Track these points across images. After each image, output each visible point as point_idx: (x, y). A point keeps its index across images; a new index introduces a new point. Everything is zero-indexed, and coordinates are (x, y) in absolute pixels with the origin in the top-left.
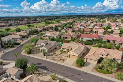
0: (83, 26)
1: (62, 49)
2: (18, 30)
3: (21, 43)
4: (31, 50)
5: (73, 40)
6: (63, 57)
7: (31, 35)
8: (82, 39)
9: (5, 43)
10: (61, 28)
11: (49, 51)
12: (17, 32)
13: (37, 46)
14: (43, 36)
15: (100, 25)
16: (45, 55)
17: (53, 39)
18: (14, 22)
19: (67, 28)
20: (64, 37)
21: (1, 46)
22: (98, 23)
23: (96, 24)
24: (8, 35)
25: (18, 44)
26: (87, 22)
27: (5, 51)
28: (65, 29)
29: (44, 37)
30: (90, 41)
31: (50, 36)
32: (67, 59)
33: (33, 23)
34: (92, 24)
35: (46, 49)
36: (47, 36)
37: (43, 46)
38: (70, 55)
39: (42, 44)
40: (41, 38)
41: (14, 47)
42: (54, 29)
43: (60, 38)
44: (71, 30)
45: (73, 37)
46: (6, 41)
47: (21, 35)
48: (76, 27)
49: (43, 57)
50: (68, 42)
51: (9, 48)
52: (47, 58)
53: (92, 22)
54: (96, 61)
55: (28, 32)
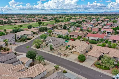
0: (92, 26)
1: (67, 46)
2: (30, 27)
3: (31, 38)
4: (40, 45)
5: (79, 38)
6: (67, 53)
7: (41, 31)
8: (88, 37)
9: (18, 38)
10: (70, 27)
11: (56, 47)
12: (29, 28)
13: (46, 42)
14: (51, 33)
15: (110, 25)
16: (51, 50)
17: (60, 37)
18: (26, 19)
19: (75, 27)
20: (71, 35)
21: (15, 40)
22: (109, 23)
23: (106, 24)
24: (21, 31)
25: (30, 39)
26: (98, 21)
27: (18, 44)
28: (73, 28)
29: (53, 34)
30: (96, 40)
31: (58, 33)
32: (70, 55)
33: (44, 21)
34: (102, 24)
35: (53, 45)
36: (55, 33)
37: (51, 42)
38: (73, 51)
39: (50, 41)
40: (50, 35)
41: (25, 42)
42: (62, 28)
43: (67, 36)
44: (79, 28)
45: (80, 36)
46: (19, 36)
47: (33, 32)
48: (85, 26)
49: (50, 52)
50: (74, 40)
51: (21, 42)
52: (53, 53)
53: (102, 22)
54: (96, 57)
55: (38, 29)
